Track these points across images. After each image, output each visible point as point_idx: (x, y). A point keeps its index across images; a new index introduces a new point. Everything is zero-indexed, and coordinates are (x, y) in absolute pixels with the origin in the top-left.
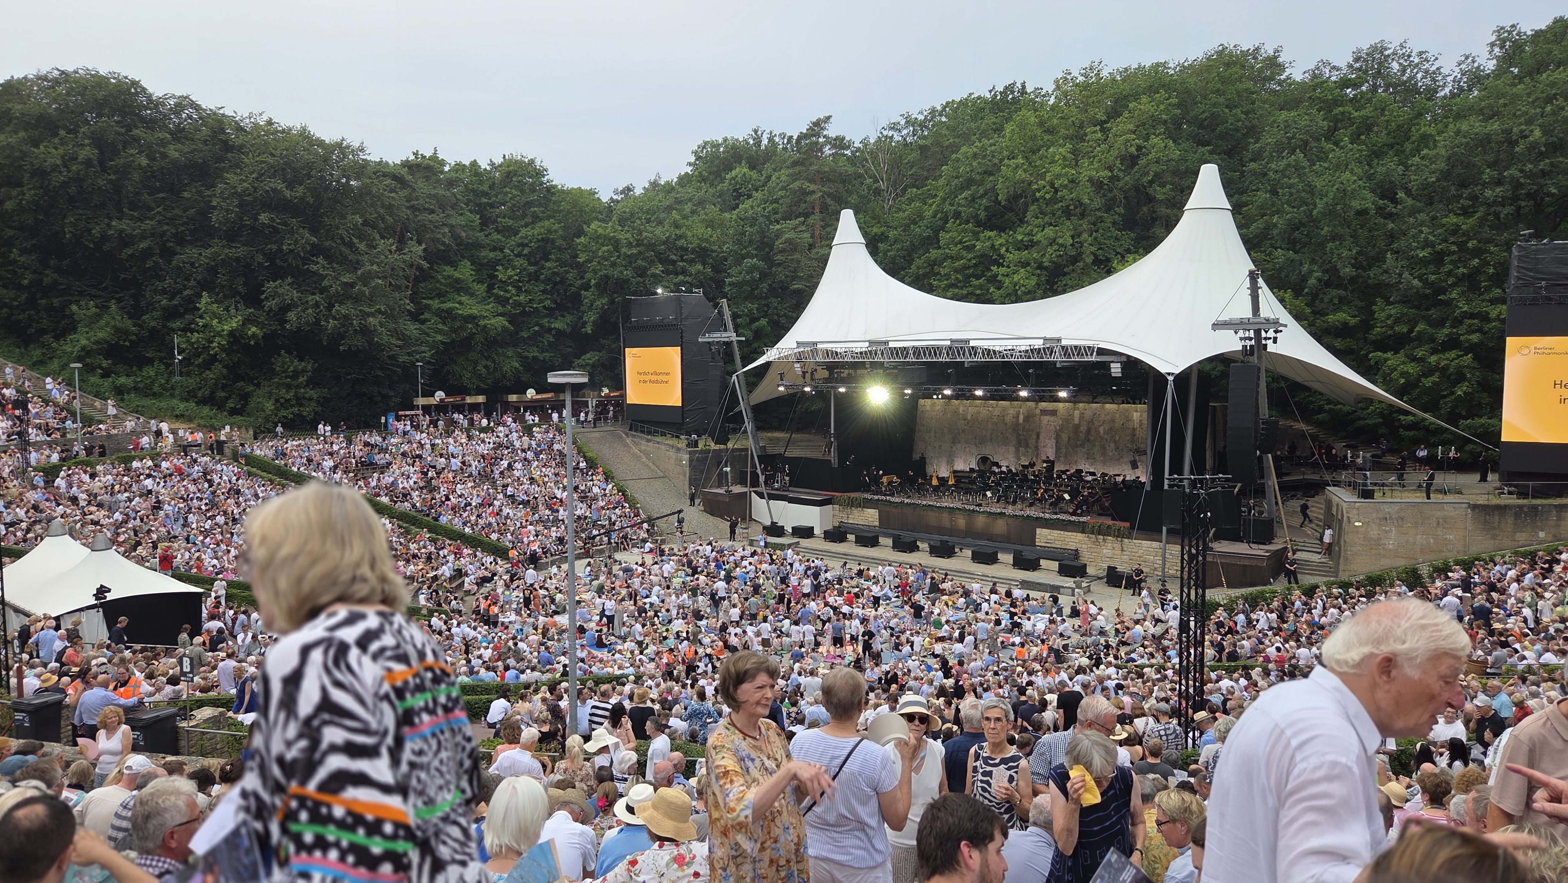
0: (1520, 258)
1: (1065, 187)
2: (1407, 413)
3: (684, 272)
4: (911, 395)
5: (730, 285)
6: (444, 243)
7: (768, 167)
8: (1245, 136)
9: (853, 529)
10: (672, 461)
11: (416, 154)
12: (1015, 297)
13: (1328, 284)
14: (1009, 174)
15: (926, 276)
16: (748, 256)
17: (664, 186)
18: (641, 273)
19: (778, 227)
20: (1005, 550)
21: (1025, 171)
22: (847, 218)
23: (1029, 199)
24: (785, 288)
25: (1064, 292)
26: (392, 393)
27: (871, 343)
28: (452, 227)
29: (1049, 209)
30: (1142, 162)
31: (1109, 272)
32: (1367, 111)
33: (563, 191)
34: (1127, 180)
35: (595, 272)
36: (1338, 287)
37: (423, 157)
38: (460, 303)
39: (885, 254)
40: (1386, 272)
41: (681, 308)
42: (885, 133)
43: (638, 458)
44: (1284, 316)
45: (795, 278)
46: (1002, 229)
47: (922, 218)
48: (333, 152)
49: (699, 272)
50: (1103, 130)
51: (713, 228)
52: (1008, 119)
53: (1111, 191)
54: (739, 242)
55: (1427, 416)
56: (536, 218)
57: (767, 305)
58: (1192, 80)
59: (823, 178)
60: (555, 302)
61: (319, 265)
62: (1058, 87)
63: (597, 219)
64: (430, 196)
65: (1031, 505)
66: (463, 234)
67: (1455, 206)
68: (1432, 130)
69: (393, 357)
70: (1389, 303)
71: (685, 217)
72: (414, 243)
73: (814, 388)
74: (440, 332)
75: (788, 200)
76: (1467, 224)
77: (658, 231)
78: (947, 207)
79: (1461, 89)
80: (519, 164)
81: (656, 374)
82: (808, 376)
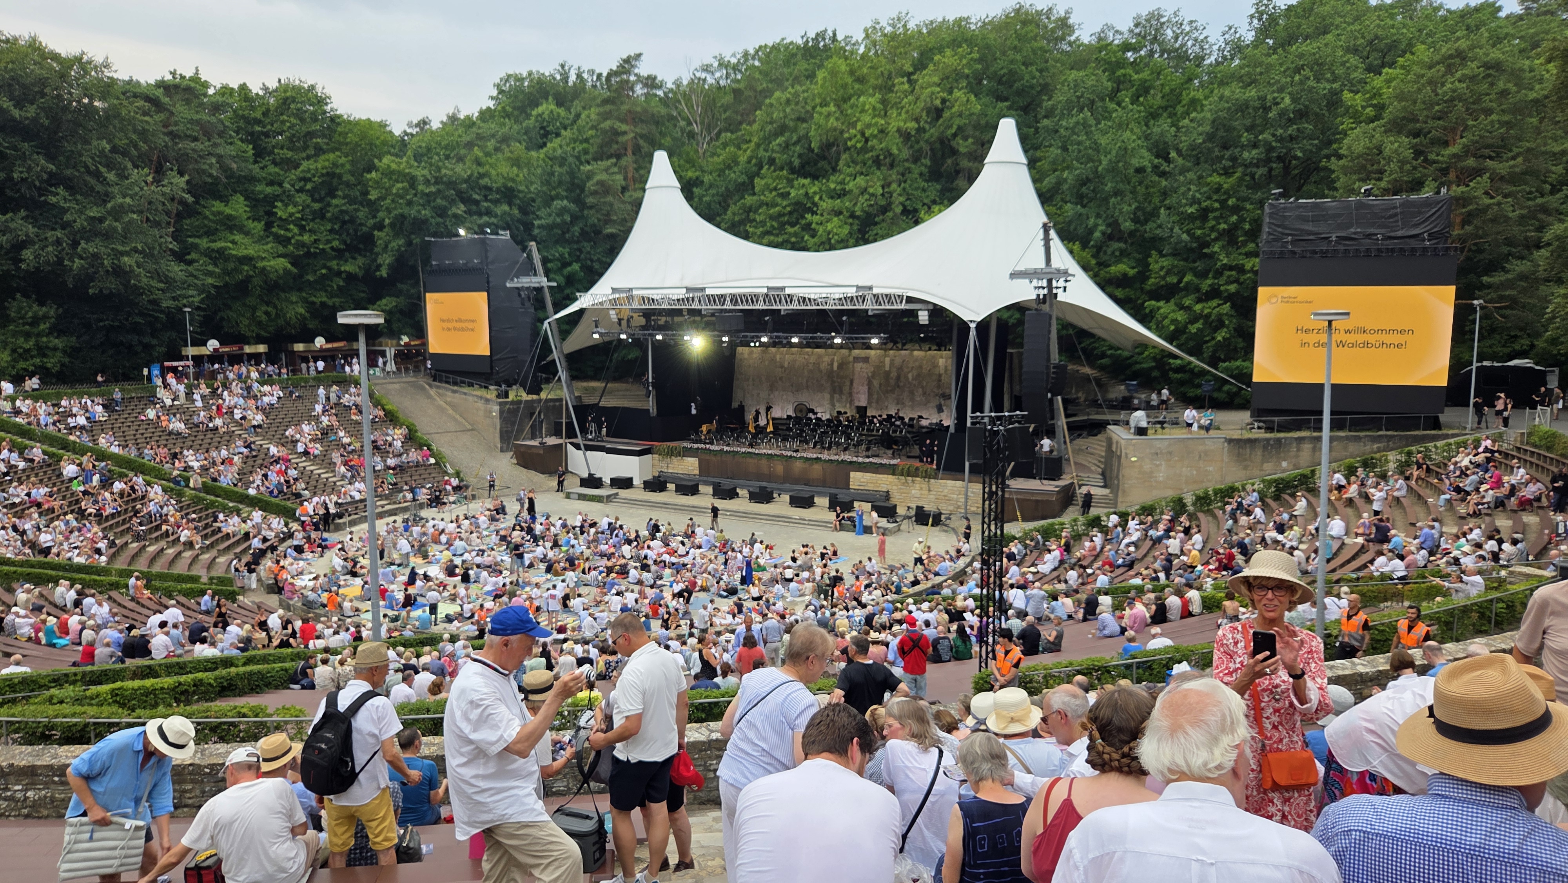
0: (1271, 215)
1: (875, 136)
2: (1176, 357)
3: (488, 213)
4: (729, 342)
5: (539, 227)
6: (211, 175)
7: (577, 105)
8: (1040, 93)
9: (674, 479)
10: (481, 413)
11: (173, 73)
12: (828, 245)
13: (1110, 237)
14: (822, 121)
15: (742, 222)
16: (558, 197)
17: (464, 121)
18: (441, 212)
19: (589, 167)
20: (821, 494)
21: (837, 119)
22: (661, 159)
23: (842, 148)
24: (598, 232)
25: (875, 241)
26: (154, 342)
27: (689, 290)
28: (220, 157)
29: (860, 158)
30: (946, 114)
31: (917, 223)
32: (1145, 75)
33: (349, 122)
34: (933, 132)
35: (389, 210)
36: (1120, 240)
37: (183, 77)
38: (233, 242)
39: (700, 199)
40: (1160, 226)
41: (486, 251)
42: (698, 74)
43: (442, 410)
44: (1074, 267)
45: (608, 221)
46: (815, 177)
47: (737, 163)
48: (71, 67)
49: (505, 213)
50: (910, 81)
51: (519, 167)
52: (820, 66)
53: (918, 142)
54: (548, 183)
55: (1192, 359)
56: (319, 151)
57: (580, 250)
58: (992, 36)
59: (634, 118)
60: (345, 243)
61: (59, 197)
62: (867, 36)
63: (389, 153)
64: (191, 121)
65: (845, 449)
66: (234, 166)
67: (1218, 166)
68: (1200, 95)
69: (155, 302)
70: (1162, 255)
71: (488, 154)
72: (175, 173)
73: (629, 335)
74: (210, 274)
75: (599, 141)
76: (1228, 183)
77: (459, 168)
78: (761, 153)
79: (1224, 58)
80: (298, 89)
81: (460, 320)
82: (624, 323)
